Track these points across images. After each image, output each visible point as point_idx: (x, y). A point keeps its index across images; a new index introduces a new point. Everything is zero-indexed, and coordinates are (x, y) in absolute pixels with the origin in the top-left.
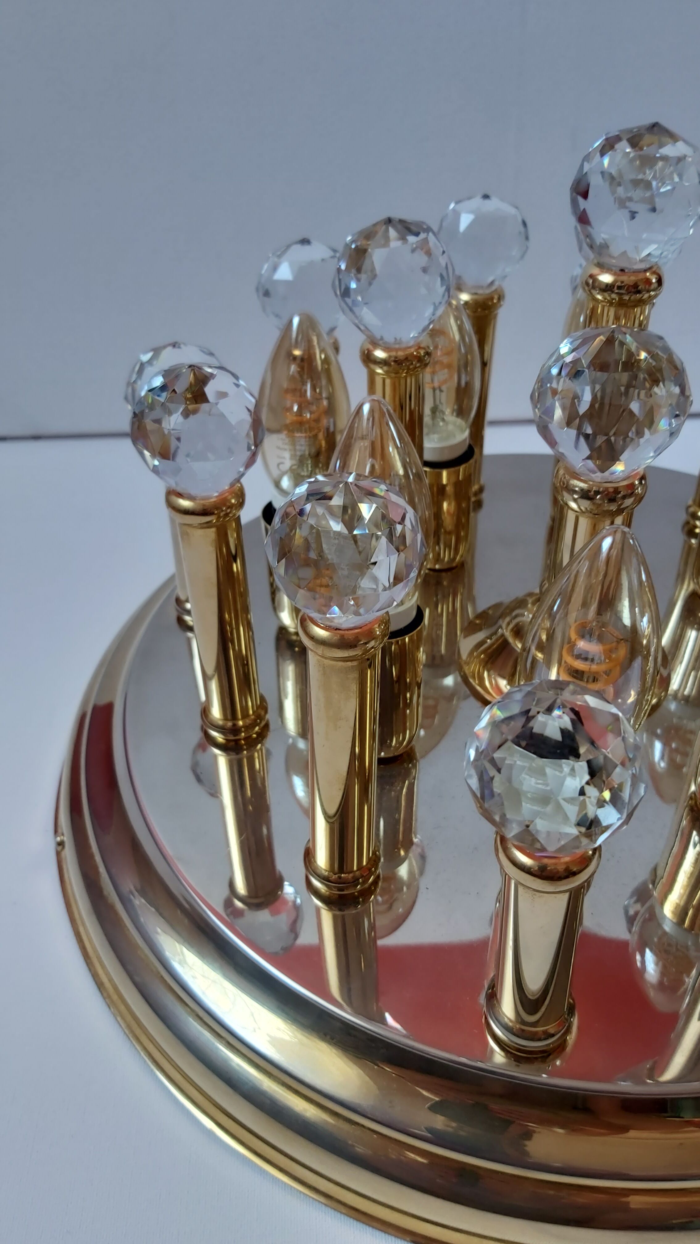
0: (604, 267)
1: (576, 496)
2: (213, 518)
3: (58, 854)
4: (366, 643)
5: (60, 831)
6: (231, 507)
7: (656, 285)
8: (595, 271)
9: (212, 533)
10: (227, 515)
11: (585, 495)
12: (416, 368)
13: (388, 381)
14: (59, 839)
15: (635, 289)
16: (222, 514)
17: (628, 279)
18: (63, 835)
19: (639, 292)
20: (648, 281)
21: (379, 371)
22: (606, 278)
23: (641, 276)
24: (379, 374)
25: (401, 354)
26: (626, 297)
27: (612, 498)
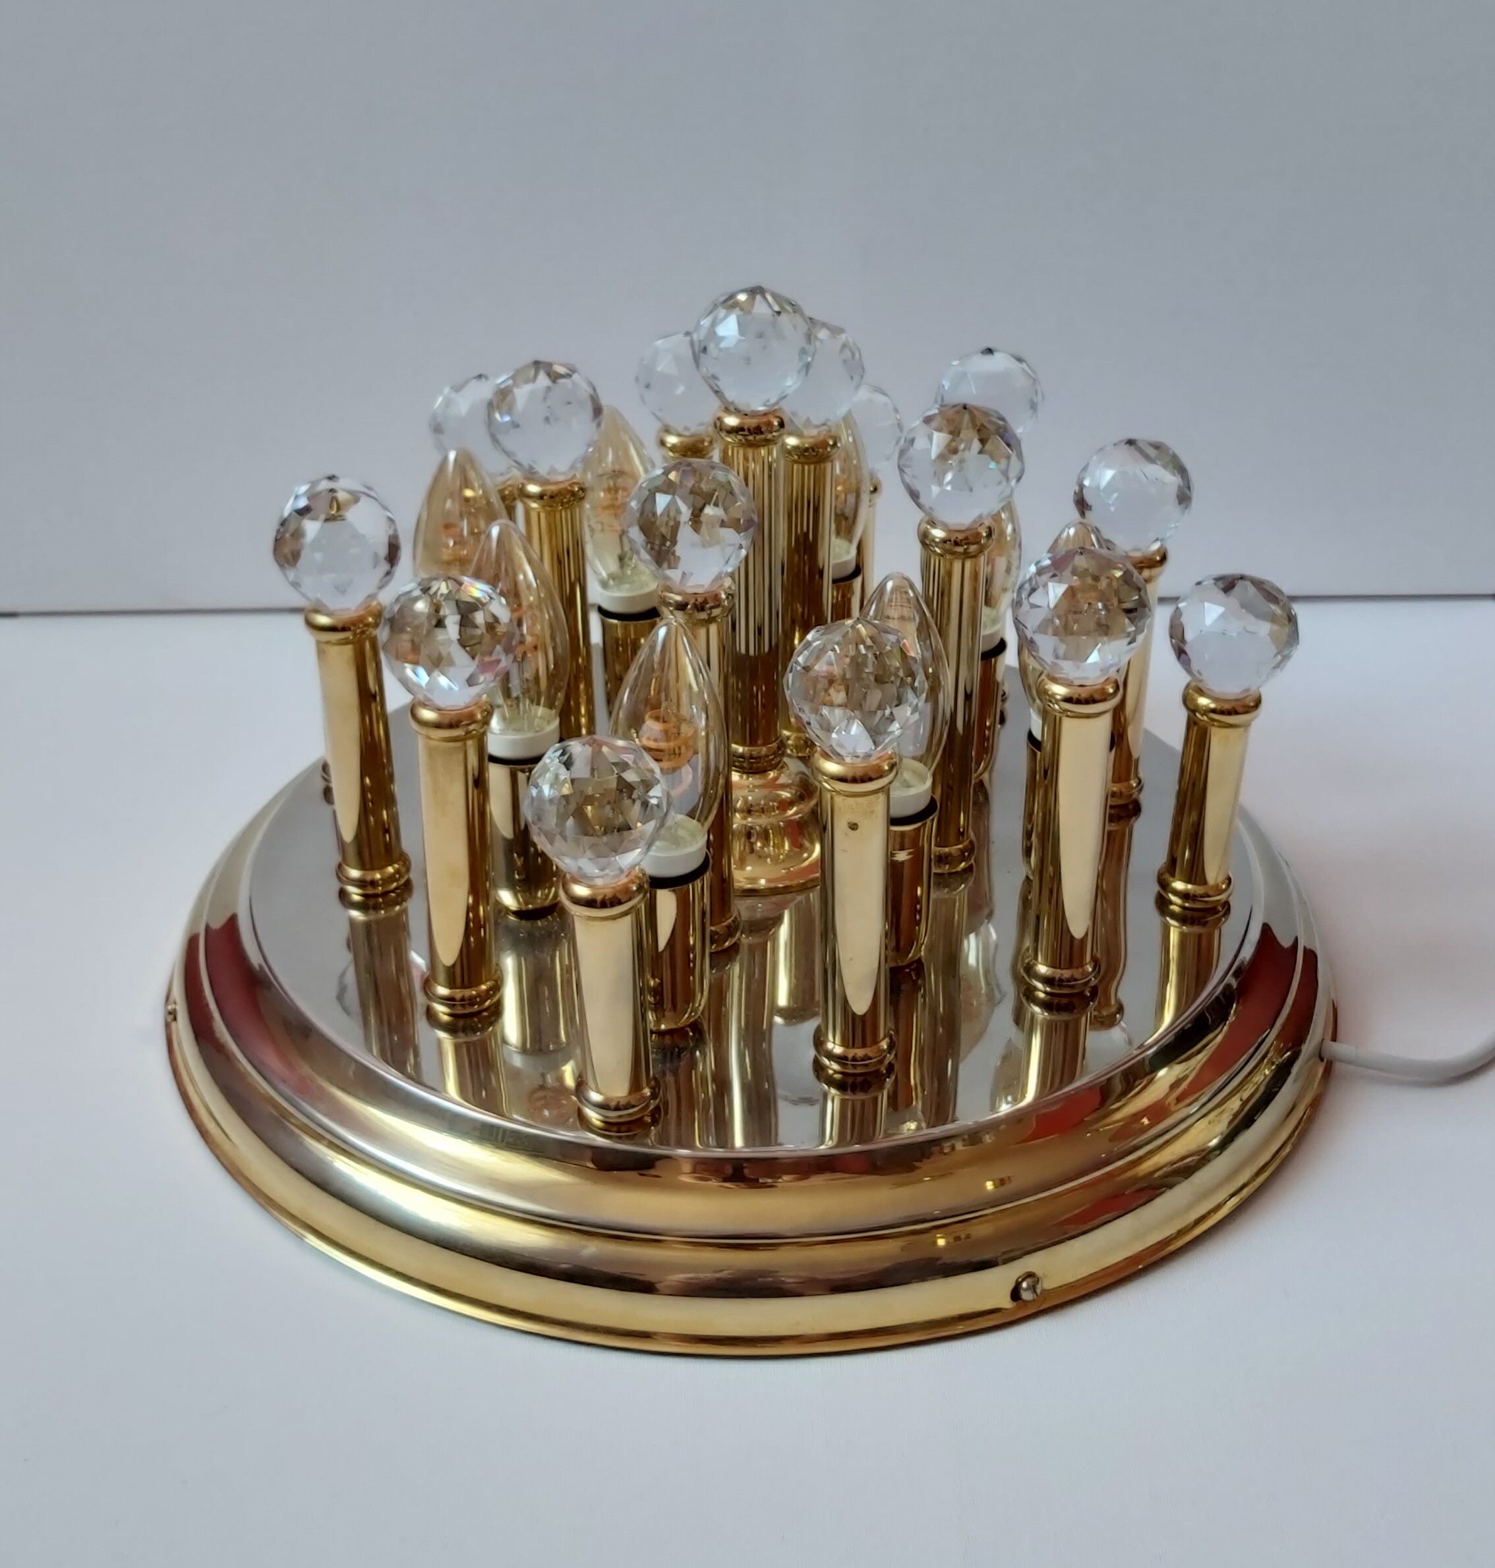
0: (727, 410)
1: (671, 608)
2: (348, 635)
3: (168, 1026)
4: (469, 725)
5: (171, 999)
6: (368, 625)
7: (778, 428)
8: (721, 414)
9: (348, 650)
10: (363, 632)
11: (681, 607)
12: (569, 501)
13: (543, 515)
14: (170, 1008)
15: (758, 430)
16: (358, 631)
17: (752, 422)
18: (175, 1003)
19: (762, 433)
20: (770, 424)
21: (534, 505)
22: (732, 421)
23: (765, 419)
24: (534, 509)
25: (553, 488)
26: (751, 438)
27: (700, 608)
